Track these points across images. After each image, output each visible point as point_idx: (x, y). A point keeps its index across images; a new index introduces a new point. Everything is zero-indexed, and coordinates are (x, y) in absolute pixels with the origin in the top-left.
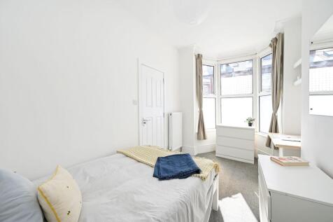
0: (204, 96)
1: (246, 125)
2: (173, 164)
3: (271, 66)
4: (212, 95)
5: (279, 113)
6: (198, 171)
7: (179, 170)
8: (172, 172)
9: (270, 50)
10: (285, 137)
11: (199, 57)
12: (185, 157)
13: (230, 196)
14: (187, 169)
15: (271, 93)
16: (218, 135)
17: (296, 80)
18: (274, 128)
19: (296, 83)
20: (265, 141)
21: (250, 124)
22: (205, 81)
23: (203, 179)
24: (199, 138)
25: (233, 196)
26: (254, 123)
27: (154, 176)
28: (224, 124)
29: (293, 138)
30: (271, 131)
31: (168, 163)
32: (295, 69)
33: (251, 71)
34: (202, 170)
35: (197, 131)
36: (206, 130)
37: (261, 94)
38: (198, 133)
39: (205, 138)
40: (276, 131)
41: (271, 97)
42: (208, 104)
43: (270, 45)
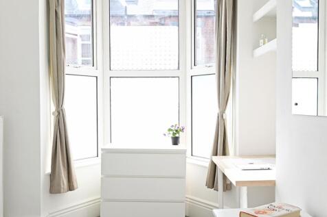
1: (168, 144)
3: (214, 14)
4: (88, 69)
10: (245, 163)
15: (214, 69)
16: (108, 175)
17: (257, 46)
18: (221, 147)
19: (258, 52)
20: (205, 175)
21: (176, 141)
24: (54, 188)
26: (181, 135)
28: (116, 145)
29: (258, 163)
30: (215, 152)
32: (255, 22)
35: (49, 170)
36: (75, 165)
37: (196, 71)
38: (53, 175)
41: (214, 79)
42: (77, 89)
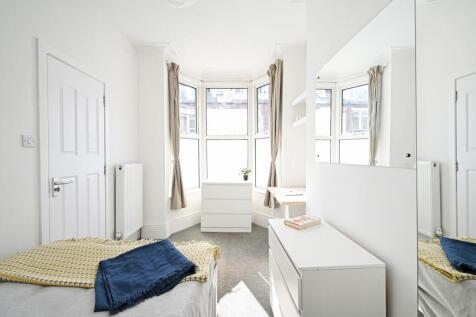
0: (181, 136)
1: (241, 179)
2: (139, 267)
3: (269, 102)
4: (194, 135)
5: (277, 162)
6: (192, 269)
7: (156, 277)
8: (139, 286)
9: (268, 79)
10: (287, 191)
11: (173, 68)
12: (161, 248)
13: (230, 291)
14: (170, 271)
15: (269, 135)
16: (204, 199)
17: (294, 121)
18: (273, 182)
19: (295, 125)
20: (263, 198)
21: (246, 178)
22: (182, 111)
23: (202, 280)
24: (173, 207)
25: (234, 289)
26: (249, 175)
27: (97, 309)
28: (211, 179)
29: (295, 191)
30: (270, 186)
31: (127, 269)
32: (295, 106)
33: (245, 104)
34: (197, 264)
35: (170, 196)
36: (185, 192)
37: (258, 136)
38: (173, 199)
39: (183, 206)
40: (275, 185)
41: (270, 139)
42: (187, 147)
43: (268, 73)
